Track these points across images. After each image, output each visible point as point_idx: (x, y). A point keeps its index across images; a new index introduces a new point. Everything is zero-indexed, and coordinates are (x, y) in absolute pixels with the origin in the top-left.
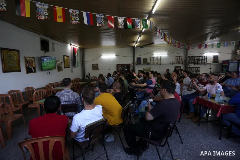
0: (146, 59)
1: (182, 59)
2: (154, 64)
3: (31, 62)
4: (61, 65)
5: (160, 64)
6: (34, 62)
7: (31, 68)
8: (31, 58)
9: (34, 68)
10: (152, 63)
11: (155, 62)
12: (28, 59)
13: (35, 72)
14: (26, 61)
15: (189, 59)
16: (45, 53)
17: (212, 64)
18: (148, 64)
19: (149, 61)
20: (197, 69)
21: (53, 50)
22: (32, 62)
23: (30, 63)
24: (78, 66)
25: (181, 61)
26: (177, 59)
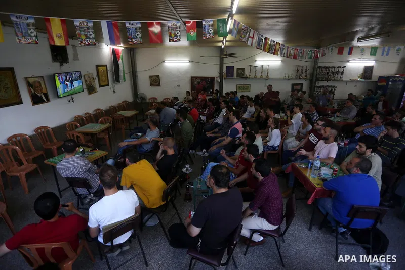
0: (243, 69)
1: (306, 71)
2: (255, 78)
3: (38, 85)
4: (92, 83)
5: (267, 79)
6: (43, 85)
7: (39, 95)
8: (36, 79)
9: (46, 95)
10: (253, 76)
11: (259, 76)
12: (31, 81)
13: (48, 100)
14: (29, 85)
15: (318, 71)
16: (61, 65)
17: (359, 81)
18: (246, 78)
19: (247, 73)
20: (330, 89)
21: (76, 58)
22: (41, 85)
23: (37, 87)
24: (124, 81)
25: (303, 75)
26: (298, 71)
